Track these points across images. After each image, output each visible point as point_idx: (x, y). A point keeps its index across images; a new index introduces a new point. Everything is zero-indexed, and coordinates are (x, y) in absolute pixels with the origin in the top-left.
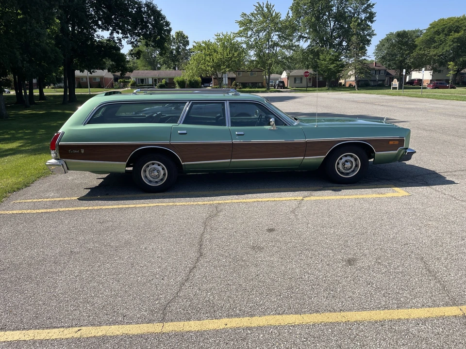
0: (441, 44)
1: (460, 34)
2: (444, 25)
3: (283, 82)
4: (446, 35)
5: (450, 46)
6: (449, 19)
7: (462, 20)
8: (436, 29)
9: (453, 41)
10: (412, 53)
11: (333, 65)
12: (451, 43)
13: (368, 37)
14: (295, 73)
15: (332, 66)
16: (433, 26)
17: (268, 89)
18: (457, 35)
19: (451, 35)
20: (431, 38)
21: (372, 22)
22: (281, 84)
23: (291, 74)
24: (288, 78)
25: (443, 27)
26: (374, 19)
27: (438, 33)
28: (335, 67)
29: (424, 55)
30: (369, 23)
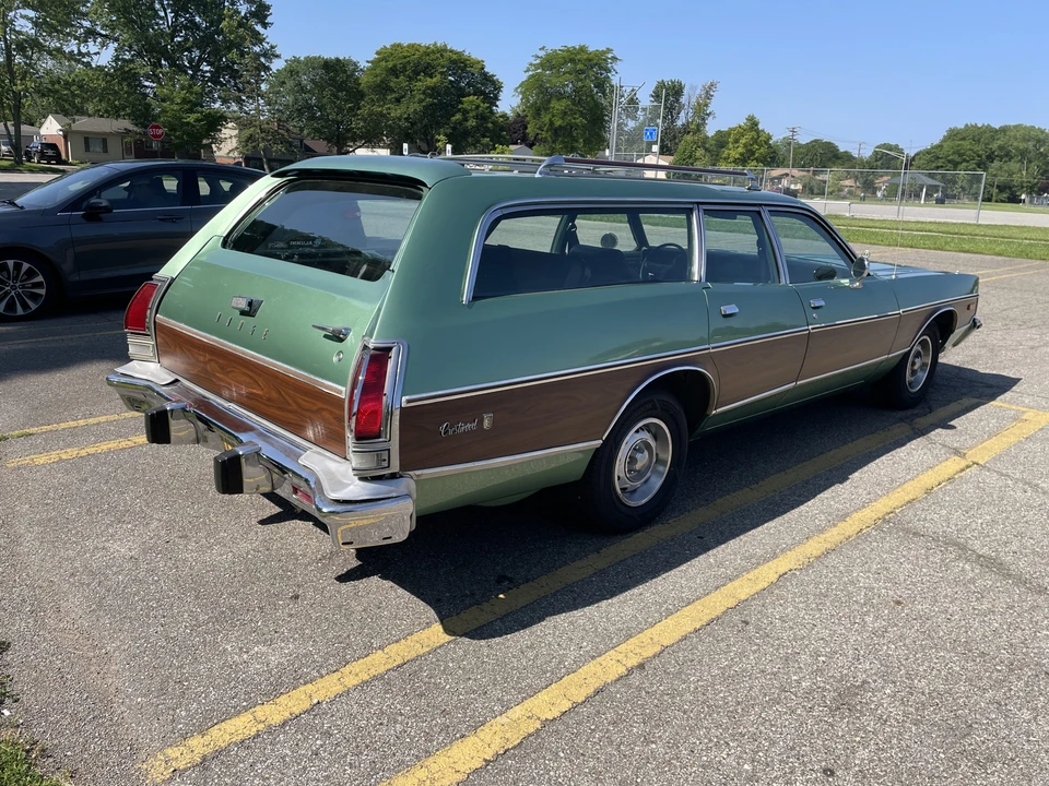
0: (403, 97)
1: (434, 80)
2: (405, 58)
3: (54, 147)
4: (410, 79)
5: (421, 101)
6: (411, 46)
7: (433, 52)
8: (390, 65)
9: (424, 93)
10: (359, 108)
11: (195, 116)
12: (422, 97)
13: (263, 60)
14: (83, 123)
15: (192, 118)
16: (384, 56)
17: (19, 162)
18: (430, 82)
19: (420, 80)
20: (382, 82)
21: (265, 25)
22: (50, 152)
23: (75, 127)
24: (65, 137)
25: (404, 60)
26: (269, 20)
27: (394, 71)
28: (197, 120)
29: (382, 115)
30: (259, 28)
